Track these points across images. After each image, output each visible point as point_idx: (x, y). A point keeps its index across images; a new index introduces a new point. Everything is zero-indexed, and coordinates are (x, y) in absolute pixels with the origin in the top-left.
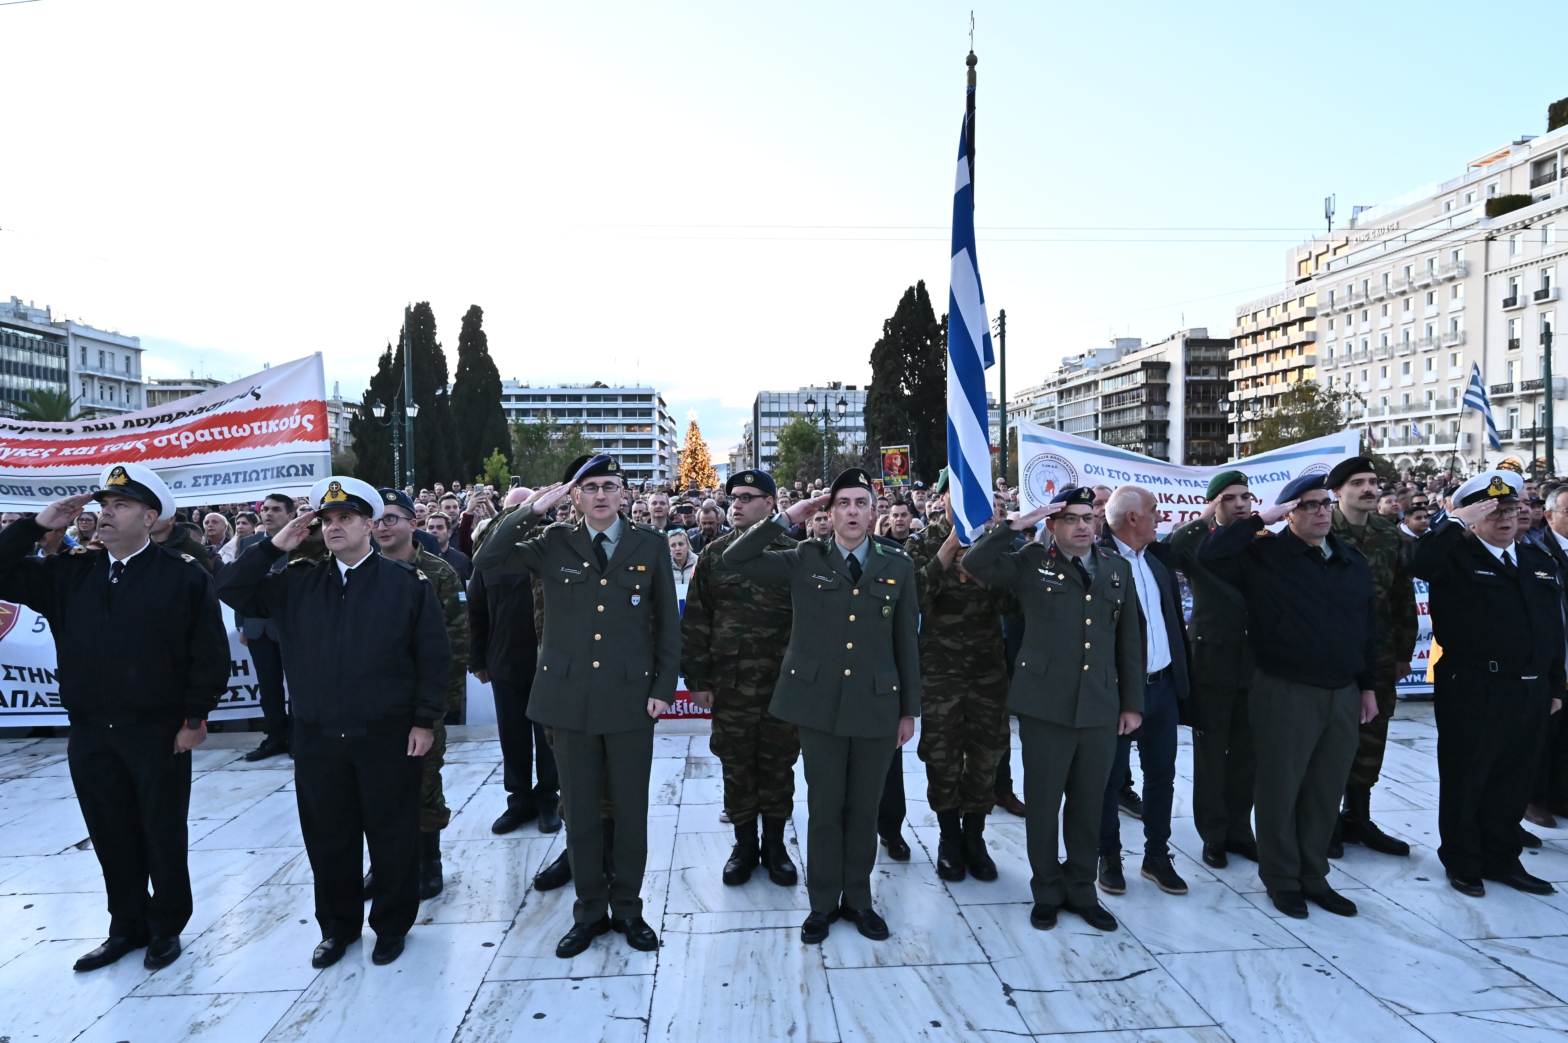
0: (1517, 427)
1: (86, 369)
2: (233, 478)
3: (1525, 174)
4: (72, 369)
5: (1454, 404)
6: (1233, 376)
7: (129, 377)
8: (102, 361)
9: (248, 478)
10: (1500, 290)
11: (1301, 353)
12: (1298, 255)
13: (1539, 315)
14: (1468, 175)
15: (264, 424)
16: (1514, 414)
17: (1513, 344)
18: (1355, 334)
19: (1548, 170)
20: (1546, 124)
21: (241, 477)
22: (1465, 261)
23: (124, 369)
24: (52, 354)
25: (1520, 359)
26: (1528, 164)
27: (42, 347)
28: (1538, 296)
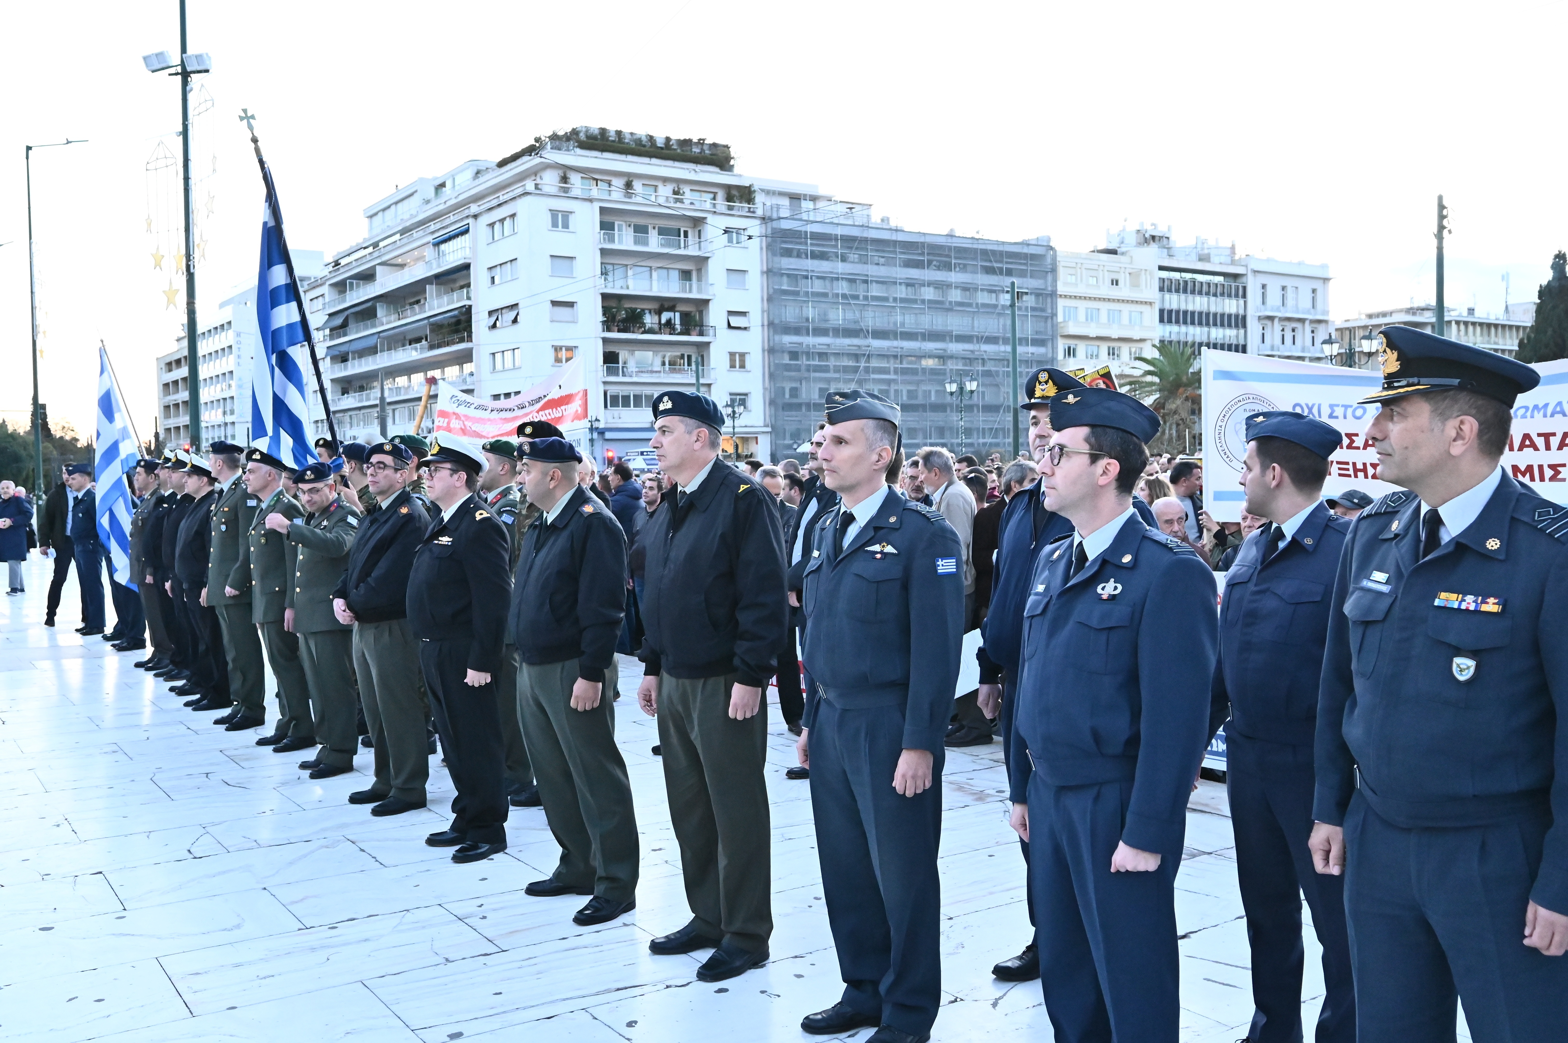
1: (1266, 310)
4: (1250, 311)
7: (1315, 315)
8: (1284, 298)
23: (1309, 305)
24: (1229, 296)
27: (1220, 290)
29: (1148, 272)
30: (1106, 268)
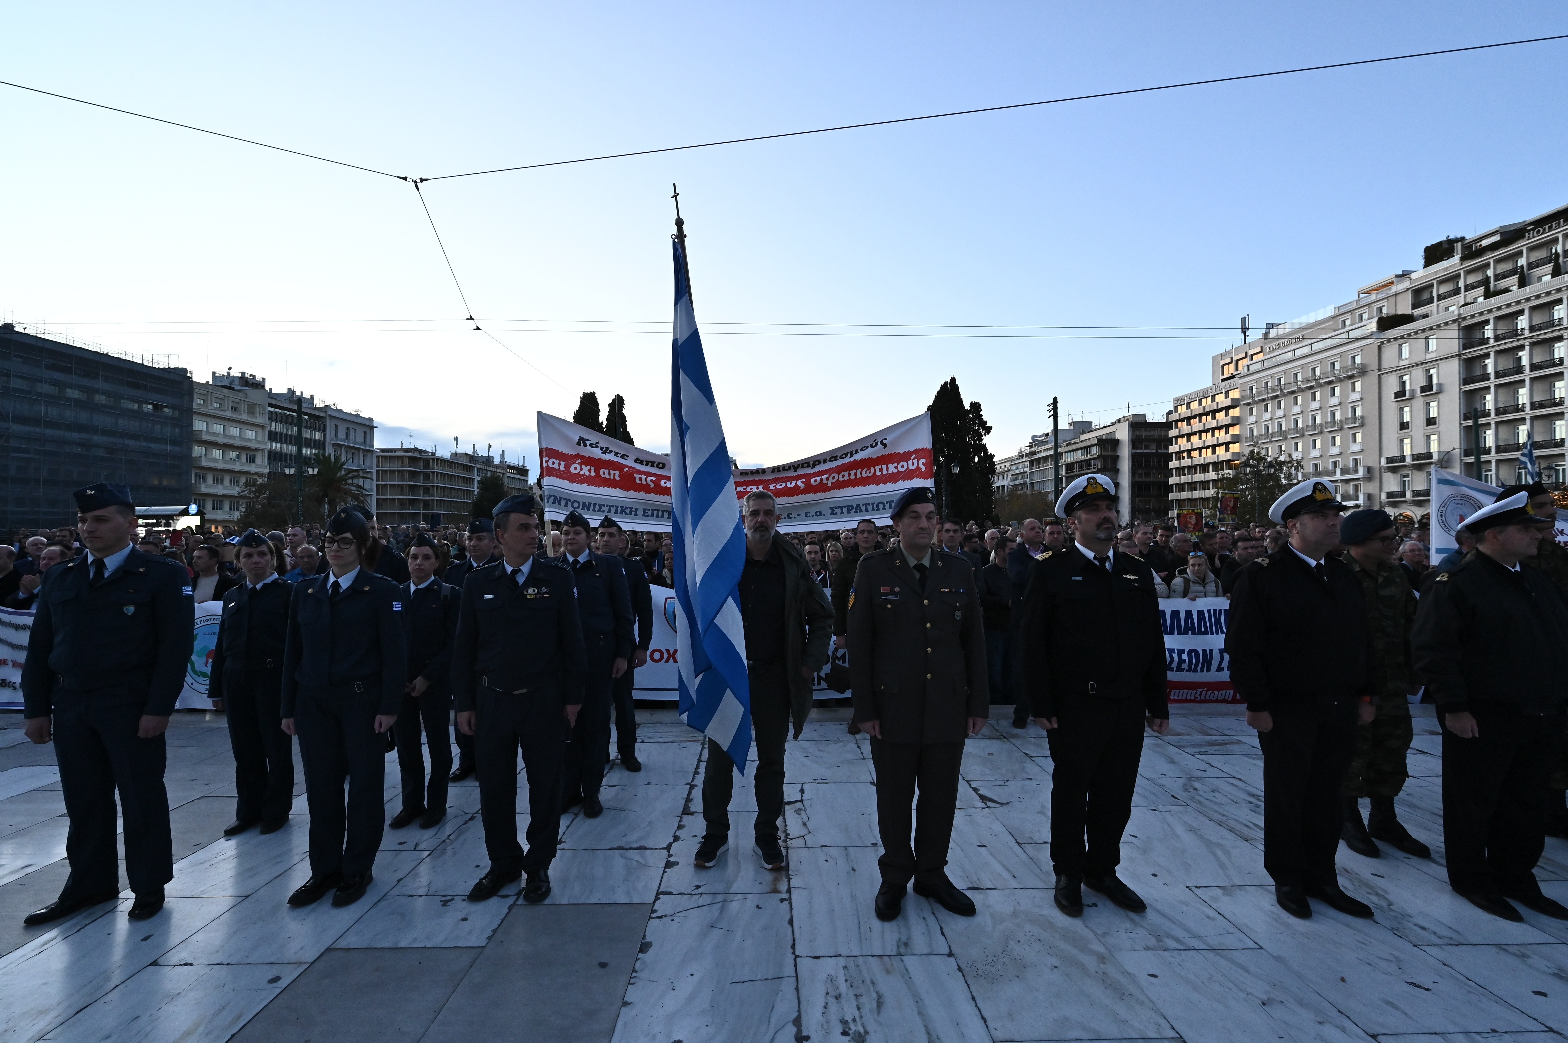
0: (1409, 489)
1: (337, 440)
2: (863, 508)
3: (1408, 298)
4: (328, 440)
5: (1356, 471)
6: (1172, 449)
7: (365, 447)
8: (347, 434)
9: (876, 508)
10: (1391, 385)
11: (1227, 432)
12: (1221, 360)
13: (1425, 404)
14: (1359, 300)
15: (884, 467)
16: (1406, 479)
17: (1404, 426)
18: (1272, 419)
19: (1425, 296)
20: (1422, 262)
21: (870, 508)
22: (1361, 363)
23: (362, 440)
24: (315, 429)
25: (1410, 437)
26: (1410, 292)
27: (309, 425)
28: (1423, 389)
29: (261, 406)
30: (231, 399)
